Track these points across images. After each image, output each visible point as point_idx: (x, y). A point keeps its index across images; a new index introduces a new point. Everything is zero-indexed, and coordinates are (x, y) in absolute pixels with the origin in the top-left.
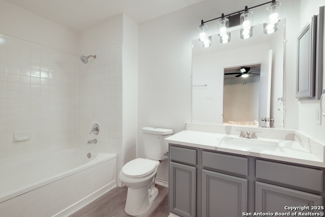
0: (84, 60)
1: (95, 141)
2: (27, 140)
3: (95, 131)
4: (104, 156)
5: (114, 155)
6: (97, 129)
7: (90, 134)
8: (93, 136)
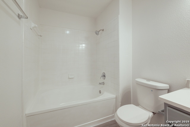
0: (97, 33)
1: (103, 83)
2: (73, 78)
3: (103, 77)
4: (108, 95)
5: (114, 96)
6: (104, 76)
7: (101, 78)
8: (102, 80)
